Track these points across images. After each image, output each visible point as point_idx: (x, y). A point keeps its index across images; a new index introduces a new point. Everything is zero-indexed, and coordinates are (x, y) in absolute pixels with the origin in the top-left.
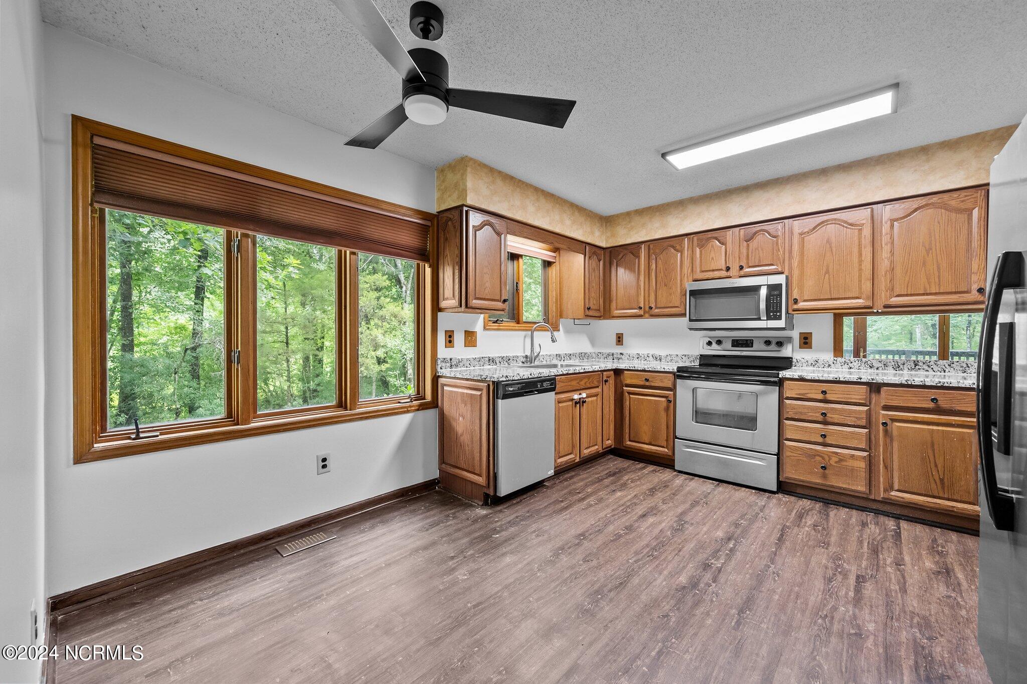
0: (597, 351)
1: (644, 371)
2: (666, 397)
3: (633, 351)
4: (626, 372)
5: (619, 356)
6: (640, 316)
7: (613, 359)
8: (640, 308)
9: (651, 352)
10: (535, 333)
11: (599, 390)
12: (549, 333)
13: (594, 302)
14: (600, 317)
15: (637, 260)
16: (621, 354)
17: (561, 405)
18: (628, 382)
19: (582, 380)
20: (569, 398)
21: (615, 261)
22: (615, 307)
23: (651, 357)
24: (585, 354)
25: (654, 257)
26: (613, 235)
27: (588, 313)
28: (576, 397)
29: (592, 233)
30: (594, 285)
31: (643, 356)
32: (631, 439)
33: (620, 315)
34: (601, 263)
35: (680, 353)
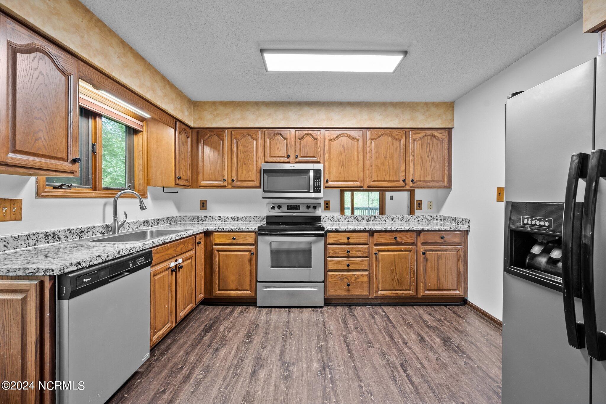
0: (183, 214)
1: (232, 231)
2: (249, 251)
3: (216, 215)
4: (215, 233)
5: (203, 219)
6: (224, 187)
7: (198, 221)
8: (225, 180)
9: (230, 215)
10: (119, 201)
11: (193, 252)
12: (137, 201)
13: (184, 173)
14: (188, 186)
15: (221, 142)
16: (205, 217)
17: (156, 278)
18: (218, 241)
19: (178, 247)
20: (165, 268)
21: (202, 140)
22: (202, 178)
23: (230, 219)
24: (172, 218)
25: (235, 141)
26: (200, 118)
27: (178, 182)
28: (173, 264)
29: (182, 111)
30: (183, 157)
31: (224, 218)
32: (220, 289)
33: (207, 185)
34: (189, 139)
35: (252, 215)
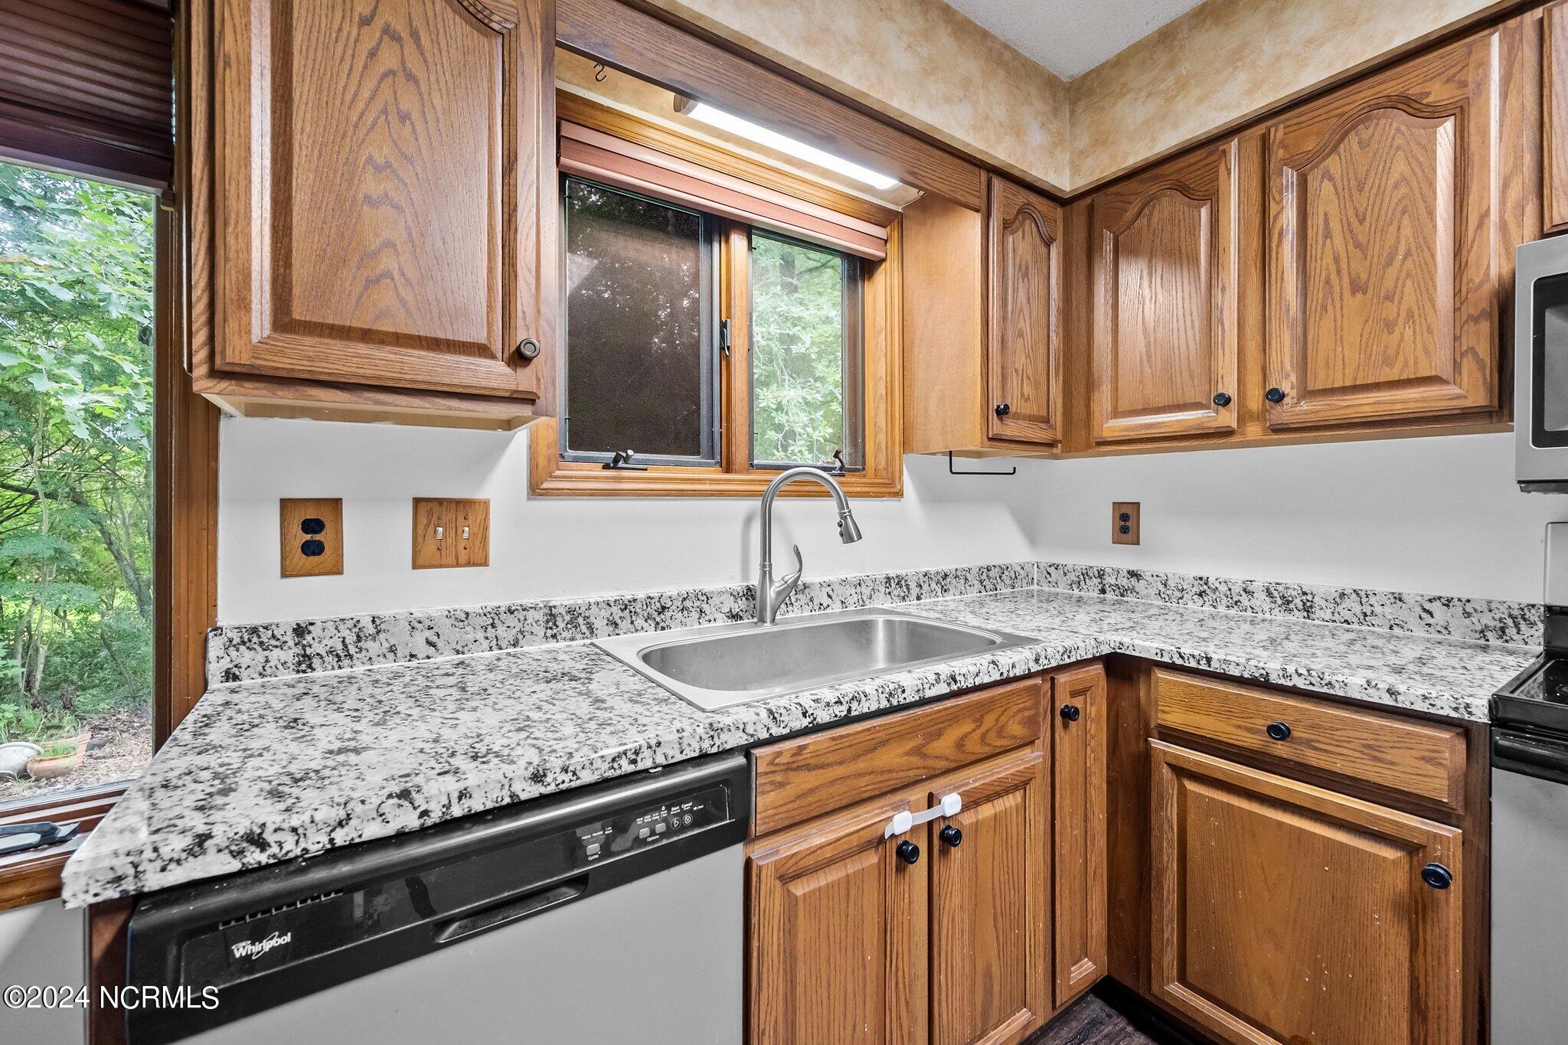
0: (1046, 558)
1: (1262, 684)
2: (1412, 848)
3: (1183, 567)
4: (1161, 674)
5: (1124, 582)
6: (1221, 435)
7: (1103, 591)
8: (1224, 401)
9: (1262, 576)
10: (779, 505)
11: (1033, 757)
12: (830, 506)
13: (1027, 390)
14: (1051, 445)
15: (1204, 212)
16: (1133, 574)
17: (799, 889)
18: (1175, 718)
19: (939, 734)
20: (866, 835)
21: (1108, 236)
22: (1107, 406)
23: (1261, 597)
24: (1004, 569)
25: (1290, 176)
26: (1101, 141)
27: (997, 427)
28: (902, 823)
29: (1018, 131)
30: (1024, 325)
31: (1223, 588)
33: (1133, 435)
34: (1055, 252)
35: (1415, 588)
